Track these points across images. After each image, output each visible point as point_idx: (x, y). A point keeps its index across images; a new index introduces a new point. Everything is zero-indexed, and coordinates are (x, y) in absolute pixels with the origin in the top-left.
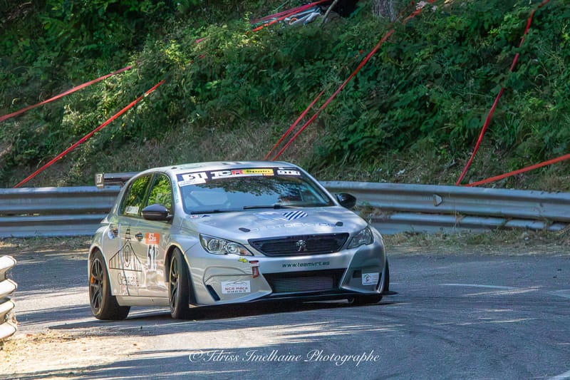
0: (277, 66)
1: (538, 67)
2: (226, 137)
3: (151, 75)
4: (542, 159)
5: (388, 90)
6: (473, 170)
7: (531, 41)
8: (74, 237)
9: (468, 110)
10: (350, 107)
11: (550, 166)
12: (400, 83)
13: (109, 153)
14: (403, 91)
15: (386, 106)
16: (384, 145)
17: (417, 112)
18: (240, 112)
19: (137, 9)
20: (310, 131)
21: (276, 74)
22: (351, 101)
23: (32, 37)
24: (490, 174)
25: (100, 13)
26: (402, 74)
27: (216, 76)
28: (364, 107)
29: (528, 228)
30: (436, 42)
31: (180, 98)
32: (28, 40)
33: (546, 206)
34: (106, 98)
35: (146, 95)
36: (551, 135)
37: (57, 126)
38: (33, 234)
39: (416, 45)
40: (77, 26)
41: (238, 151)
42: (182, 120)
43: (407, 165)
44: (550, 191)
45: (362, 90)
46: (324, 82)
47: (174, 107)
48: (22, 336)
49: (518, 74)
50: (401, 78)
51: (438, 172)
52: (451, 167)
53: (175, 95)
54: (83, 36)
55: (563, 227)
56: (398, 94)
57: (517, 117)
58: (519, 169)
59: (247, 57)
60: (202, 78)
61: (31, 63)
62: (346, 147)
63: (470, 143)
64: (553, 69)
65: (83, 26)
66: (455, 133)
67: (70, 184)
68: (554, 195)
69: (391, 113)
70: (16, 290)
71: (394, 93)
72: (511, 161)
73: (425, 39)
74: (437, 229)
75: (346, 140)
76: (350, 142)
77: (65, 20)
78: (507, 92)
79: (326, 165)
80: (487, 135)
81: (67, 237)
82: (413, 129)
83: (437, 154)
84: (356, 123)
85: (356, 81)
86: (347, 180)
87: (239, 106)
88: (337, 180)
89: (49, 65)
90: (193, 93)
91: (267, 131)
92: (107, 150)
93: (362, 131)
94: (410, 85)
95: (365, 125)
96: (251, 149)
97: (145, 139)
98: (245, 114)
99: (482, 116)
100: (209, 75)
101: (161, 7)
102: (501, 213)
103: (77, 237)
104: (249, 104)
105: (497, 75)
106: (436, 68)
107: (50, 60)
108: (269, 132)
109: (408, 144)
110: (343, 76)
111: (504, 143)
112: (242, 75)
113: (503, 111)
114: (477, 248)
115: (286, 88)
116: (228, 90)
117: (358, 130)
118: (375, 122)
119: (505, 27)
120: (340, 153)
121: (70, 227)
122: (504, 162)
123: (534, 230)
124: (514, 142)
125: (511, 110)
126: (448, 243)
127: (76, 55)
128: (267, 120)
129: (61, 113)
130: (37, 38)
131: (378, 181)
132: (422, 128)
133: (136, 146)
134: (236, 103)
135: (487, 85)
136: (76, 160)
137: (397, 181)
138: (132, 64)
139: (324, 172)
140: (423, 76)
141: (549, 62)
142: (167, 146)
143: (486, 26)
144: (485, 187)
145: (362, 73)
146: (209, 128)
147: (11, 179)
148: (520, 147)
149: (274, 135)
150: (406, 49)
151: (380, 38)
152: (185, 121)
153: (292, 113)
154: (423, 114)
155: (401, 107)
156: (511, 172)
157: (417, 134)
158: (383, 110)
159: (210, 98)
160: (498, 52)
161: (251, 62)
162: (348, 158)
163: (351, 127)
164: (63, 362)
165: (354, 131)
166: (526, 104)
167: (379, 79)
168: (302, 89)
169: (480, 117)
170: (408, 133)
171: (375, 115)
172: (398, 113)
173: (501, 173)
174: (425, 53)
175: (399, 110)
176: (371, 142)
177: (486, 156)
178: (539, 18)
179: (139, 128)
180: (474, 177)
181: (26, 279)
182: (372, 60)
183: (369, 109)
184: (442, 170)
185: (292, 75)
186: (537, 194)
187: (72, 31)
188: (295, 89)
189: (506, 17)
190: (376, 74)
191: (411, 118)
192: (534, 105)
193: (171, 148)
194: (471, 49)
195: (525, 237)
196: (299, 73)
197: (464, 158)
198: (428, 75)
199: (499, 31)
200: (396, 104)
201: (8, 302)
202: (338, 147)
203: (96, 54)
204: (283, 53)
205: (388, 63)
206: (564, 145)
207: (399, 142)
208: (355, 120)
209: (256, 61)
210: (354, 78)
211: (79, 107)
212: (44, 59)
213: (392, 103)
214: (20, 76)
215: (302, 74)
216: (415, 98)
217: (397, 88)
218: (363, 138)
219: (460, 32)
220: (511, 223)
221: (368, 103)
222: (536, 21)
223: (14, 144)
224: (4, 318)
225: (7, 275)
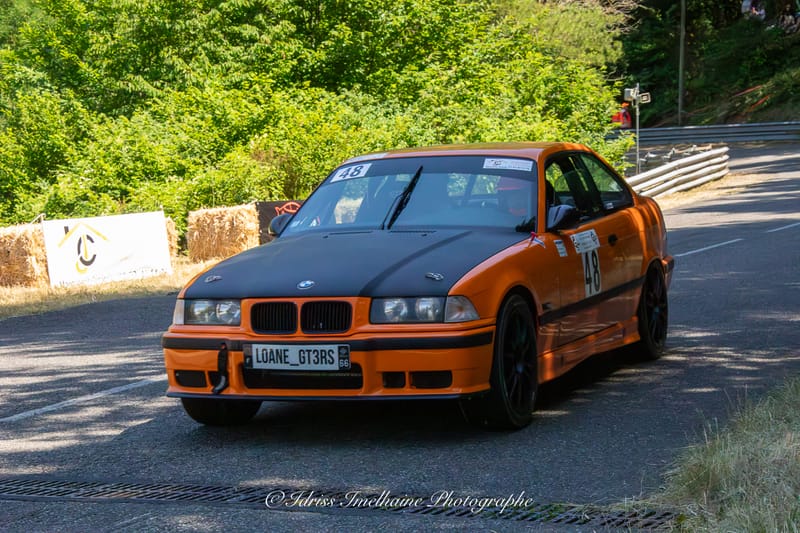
3: (778, 85)
13: (762, 112)
34: (761, 93)
35: (775, 92)
37: (744, 104)
38: (734, 140)
47: (785, 96)
67: (748, 123)
70: (729, 158)
77: (747, 68)
81: (746, 141)
89: (741, 83)
90: (792, 91)
97: (774, 107)
100: (798, 85)
101: (781, 62)
107: (742, 81)
121: (748, 137)
127: (751, 79)
129: (745, 99)
130: (737, 74)
133: (771, 109)
136: (749, 115)
138: (771, 82)
146: (798, 102)
147: (727, 122)
164: (745, 182)
179: (771, 104)
181: (732, 155)
187: (750, 72)
201: (726, 163)
203: (758, 79)
211: (750, 97)
223: (729, 110)
224: (724, 168)
225: (726, 153)
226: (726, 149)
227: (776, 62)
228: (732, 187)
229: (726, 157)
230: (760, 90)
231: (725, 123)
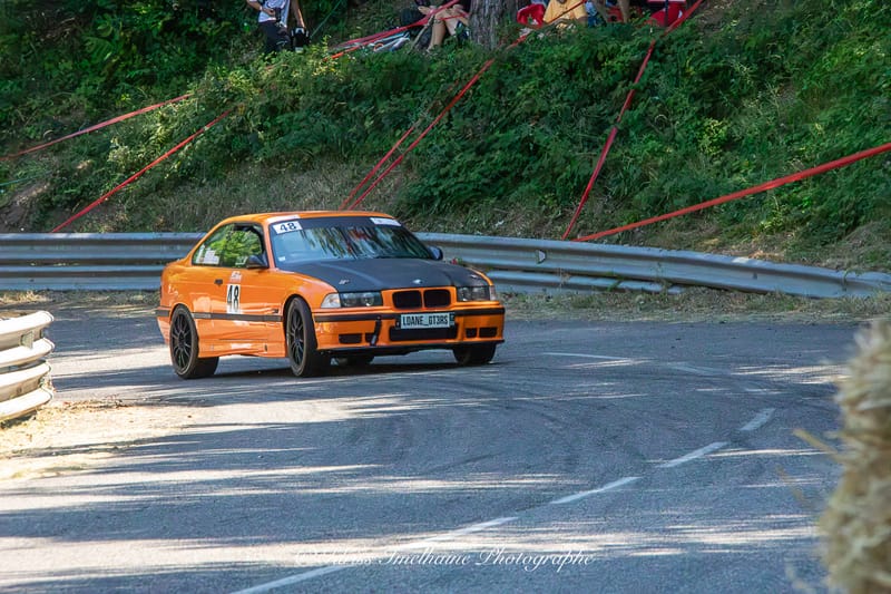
0: (359, 98)
1: (659, 106)
2: (299, 179)
3: (216, 105)
4: (662, 210)
5: (486, 128)
6: (582, 222)
7: (651, 76)
8: (120, 292)
9: (577, 154)
10: (442, 147)
11: (670, 219)
12: (499, 121)
13: (163, 195)
14: (504, 130)
15: (484, 147)
16: (480, 193)
17: (519, 156)
18: (316, 150)
19: (197, 29)
20: (396, 174)
21: (357, 108)
22: (443, 141)
23: (75, 59)
24: (601, 227)
25: (155, 33)
26: (503, 111)
27: (289, 108)
28: (459, 148)
29: (643, 291)
30: (540, 75)
31: (246, 133)
32: (70, 62)
33: (664, 265)
34: (160, 130)
35: (206, 128)
36: (670, 184)
37: (103, 162)
38: (73, 287)
39: (520, 77)
40: (127, 47)
41: (311, 196)
42: (248, 159)
43: (506, 215)
44: (670, 249)
45: (457, 128)
46: (411, 118)
47: (239, 145)
48: (59, 404)
49: (636, 113)
50: (501, 115)
51: (541, 224)
52: (556, 219)
53: (241, 129)
54: (134, 60)
55: (683, 289)
56: (497, 134)
57: (633, 163)
58: (636, 221)
59: (324, 87)
60: (272, 110)
61: (73, 89)
62: (436, 193)
63: (578, 191)
64: (675, 107)
65: (134, 47)
66: (561, 180)
67: (117, 230)
68: (674, 253)
69: (488, 155)
70: (53, 351)
71: (492, 133)
72: (627, 213)
73: (530, 71)
74: (539, 290)
75: (436, 186)
76: (441, 188)
77: (113, 41)
78: (623, 135)
79: (414, 213)
80: (599, 183)
81: (112, 291)
82: (514, 174)
83: (541, 203)
84: (448, 166)
85: (450, 117)
86: (437, 231)
87: (314, 144)
88: (425, 231)
89: (95, 92)
90: (261, 128)
91: (346, 172)
92: (160, 192)
93: (456, 175)
94: (512, 123)
95: (459, 169)
96: (327, 193)
97: (204, 181)
98: (321, 154)
99: (594, 162)
100: (280, 108)
101: (226, 26)
102: (612, 273)
103: (123, 291)
104: (326, 142)
105: (611, 114)
106: (541, 104)
107: (96, 86)
108: (348, 175)
109: (507, 192)
110: (434, 112)
111: (619, 192)
112: (318, 108)
113: (618, 155)
114: (584, 313)
115: (368, 124)
116: (303, 124)
117: (451, 175)
118: (471, 166)
119: (621, 58)
120: (429, 201)
121: (116, 279)
122: (617, 213)
123: (650, 293)
124: (629, 191)
125: (627, 154)
126: (553, 307)
127: (127, 81)
128: (346, 160)
129: (107, 148)
130: (81, 61)
131: (472, 234)
132: (525, 173)
133: (193, 188)
134: (309, 140)
135: (600, 125)
136: (123, 202)
137: (495, 234)
138: (191, 93)
139: (410, 222)
140: (526, 113)
141: (671, 100)
142: (230, 189)
143: (600, 57)
144: (596, 242)
145: (457, 110)
146: (280, 168)
147: (48, 223)
148: (637, 197)
149: (354, 177)
150: (510, 80)
151: (478, 69)
152: (251, 160)
153: (375, 154)
154: (525, 158)
155: (501, 149)
156: (625, 226)
157: (519, 179)
158: (480, 151)
159: (281, 133)
160: (613, 87)
161: (329, 93)
162: (439, 207)
163: (443, 171)
164: (106, 434)
165: (446, 175)
166: (643, 147)
167: (476, 115)
168: (387, 126)
169: (591, 161)
170: (508, 179)
171: (470, 157)
172: (497, 156)
173: (613, 227)
174: (528, 87)
175: (498, 152)
176: (466, 188)
177: (597, 206)
178: (662, 49)
179: (197, 167)
180: (584, 231)
181: (64, 337)
182: (469, 94)
183: (463, 150)
184: (547, 221)
185: (376, 109)
186: (655, 252)
187: (122, 53)
188: (378, 126)
189: (623, 48)
190: (473, 110)
191: (511, 163)
192: (653, 149)
193: (235, 190)
194: (582, 83)
195: (641, 300)
196: (383, 108)
197: (572, 209)
198: (532, 113)
199: (616, 64)
200: (494, 146)
201: (43, 365)
202: (427, 193)
203: (149, 80)
204: (366, 84)
205: (487, 97)
206: (687, 197)
207: (497, 189)
208: (447, 163)
209: (335, 92)
210: (447, 114)
211: (129, 141)
212: (89, 85)
213: (490, 144)
214: (60, 104)
215: (388, 108)
216: (517, 138)
217: (497, 126)
218: (456, 183)
219: (570, 63)
220: (624, 285)
221: (462, 143)
222: (657, 52)
223: (52, 182)
224: (38, 383)
225: (43, 333)
226: (42, 318)
227: (208, 27)
228: (65, 451)
229: (44, 346)
230: (158, 116)
231: (39, 226)
